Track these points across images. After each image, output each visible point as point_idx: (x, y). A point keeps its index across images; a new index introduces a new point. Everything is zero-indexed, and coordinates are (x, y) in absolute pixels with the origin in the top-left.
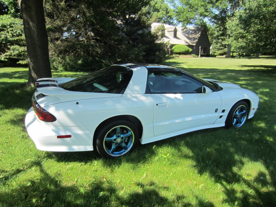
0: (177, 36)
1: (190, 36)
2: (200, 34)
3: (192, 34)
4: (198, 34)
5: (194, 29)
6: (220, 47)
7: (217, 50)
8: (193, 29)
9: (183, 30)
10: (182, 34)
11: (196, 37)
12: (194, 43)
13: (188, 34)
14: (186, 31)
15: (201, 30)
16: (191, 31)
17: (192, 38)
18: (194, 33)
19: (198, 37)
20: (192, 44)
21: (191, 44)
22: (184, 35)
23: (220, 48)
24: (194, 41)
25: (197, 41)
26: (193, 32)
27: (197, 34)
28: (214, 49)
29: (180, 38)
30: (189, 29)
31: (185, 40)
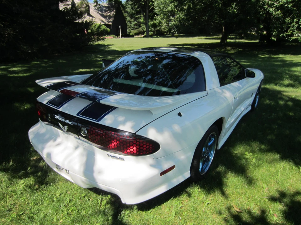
0: (91, 14)
1: (104, 13)
2: (114, 12)
3: (106, 11)
4: (113, 12)
5: (108, 5)
6: (134, 26)
7: (132, 30)
8: (106, 5)
9: (95, 6)
10: (95, 11)
11: (111, 15)
12: (110, 22)
13: (101, 11)
14: (99, 8)
15: (115, 7)
16: (104, 8)
17: (107, 16)
18: (107, 11)
19: (113, 15)
20: (109, 23)
21: (107, 23)
22: (97, 12)
23: (134, 28)
24: (109, 19)
25: (113, 19)
26: (106, 9)
27: (111, 12)
28: (129, 29)
29: (94, 16)
30: (102, 5)
31: (100, 19)
